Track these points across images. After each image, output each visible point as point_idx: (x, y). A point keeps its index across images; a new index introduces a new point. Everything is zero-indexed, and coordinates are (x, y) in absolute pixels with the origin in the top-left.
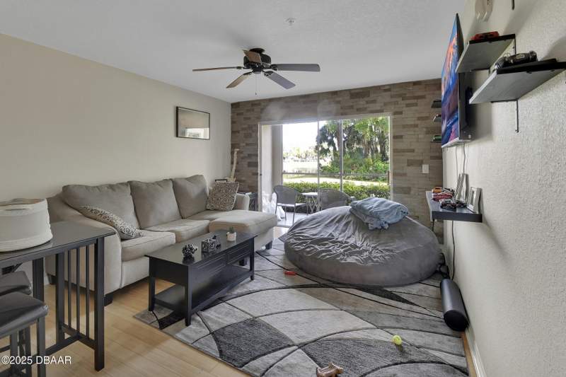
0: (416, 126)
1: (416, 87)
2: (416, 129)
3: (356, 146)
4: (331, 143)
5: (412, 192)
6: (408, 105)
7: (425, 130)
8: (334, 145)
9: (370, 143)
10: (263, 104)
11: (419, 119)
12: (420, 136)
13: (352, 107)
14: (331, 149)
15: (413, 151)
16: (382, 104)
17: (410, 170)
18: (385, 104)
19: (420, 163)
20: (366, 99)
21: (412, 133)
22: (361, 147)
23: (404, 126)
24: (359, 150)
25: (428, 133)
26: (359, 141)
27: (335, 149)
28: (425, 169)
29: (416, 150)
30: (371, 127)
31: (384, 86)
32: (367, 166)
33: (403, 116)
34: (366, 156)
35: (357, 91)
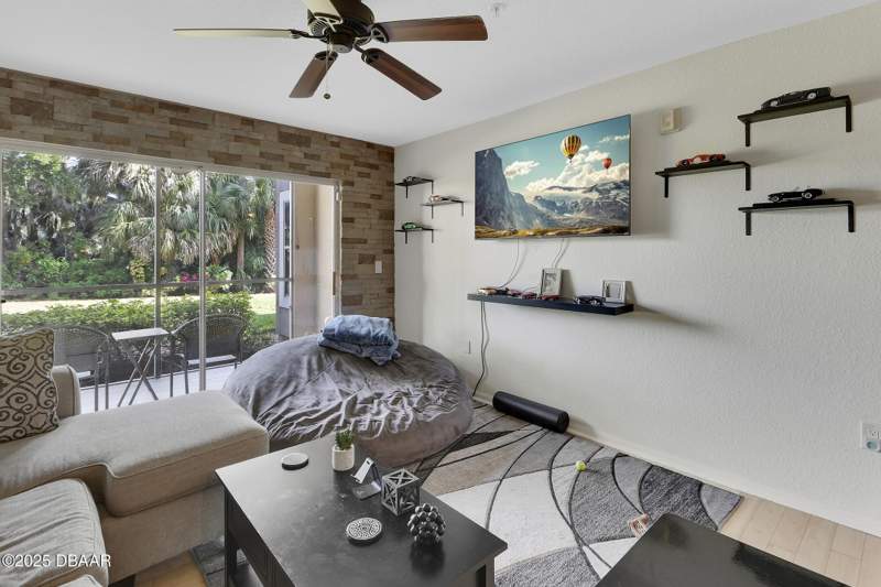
0: (369, 206)
1: (370, 151)
2: (369, 211)
5: (364, 302)
6: (360, 175)
7: (378, 213)
11: (373, 196)
12: (373, 221)
13: (281, 158)
15: (365, 242)
16: (328, 165)
17: (362, 269)
18: (333, 166)
19: (373, 259)
20: (304, 149)
21: (365, 215)
23: (356, 205)
25: (381, 217)
28: (378, 267)
29: (369, 242)
31: (332, 136)
33: (353, 189)
35: (290, 131)
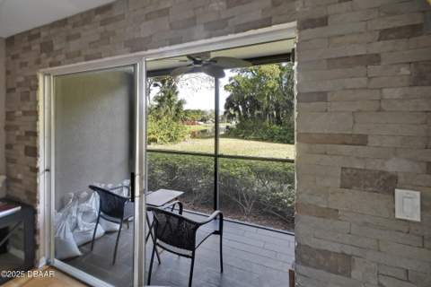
0: (375, 59)
2: (374, 70)
3: (256, 112)
4: (237, 109)
7: (405, 71)
8: (239, 111)
9: (267, 110)
10: (43, 34)
11: (385, 35)
12: (387, 93)
14: (237, 114)
15: (362, 140)
19: (388, 184)
21: (360, 82)
22: (260, 112)
24: (259, 115)
25: (417, 80)
26: (259, 108)
27: (240, 114)
28: (409, 204)
29: (373, 140)
30: (268, 97)
32: (265, 128)
34: (264, 120)
